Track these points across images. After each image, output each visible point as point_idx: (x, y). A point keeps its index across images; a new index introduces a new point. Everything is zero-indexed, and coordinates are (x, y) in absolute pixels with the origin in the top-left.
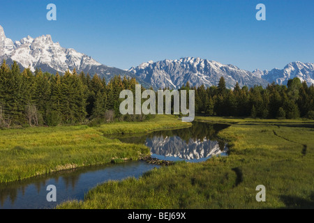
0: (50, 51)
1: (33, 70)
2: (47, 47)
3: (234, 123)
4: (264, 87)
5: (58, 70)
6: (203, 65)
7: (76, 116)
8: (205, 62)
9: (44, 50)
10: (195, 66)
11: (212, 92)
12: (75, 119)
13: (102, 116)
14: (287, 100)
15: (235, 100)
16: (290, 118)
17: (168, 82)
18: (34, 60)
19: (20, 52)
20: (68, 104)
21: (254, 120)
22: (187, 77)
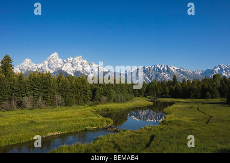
0: (82, 64)
1: (73, 75)
2: (80, 62)
3: (179, 102)
4: (201, 80)
5: (86, 74)
6: (166, 68)
7: (84, 100)
8: (167, 67)
9: (78, 64)
10: (161, 69)
11: (169, 83)
12: (84, 102)
13: (100, 100)
14: (211, 87)
15: (181, 88)
16: (214, 98)
17: (146, 79)
18: (74, 70)
19: (66, 65)
20: (79, 94)
21: (191, 100)
22: (157, 76)
